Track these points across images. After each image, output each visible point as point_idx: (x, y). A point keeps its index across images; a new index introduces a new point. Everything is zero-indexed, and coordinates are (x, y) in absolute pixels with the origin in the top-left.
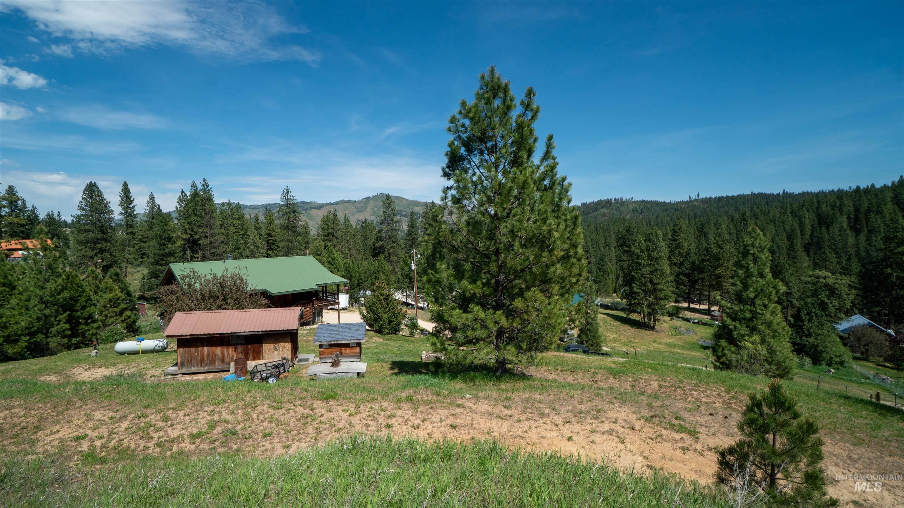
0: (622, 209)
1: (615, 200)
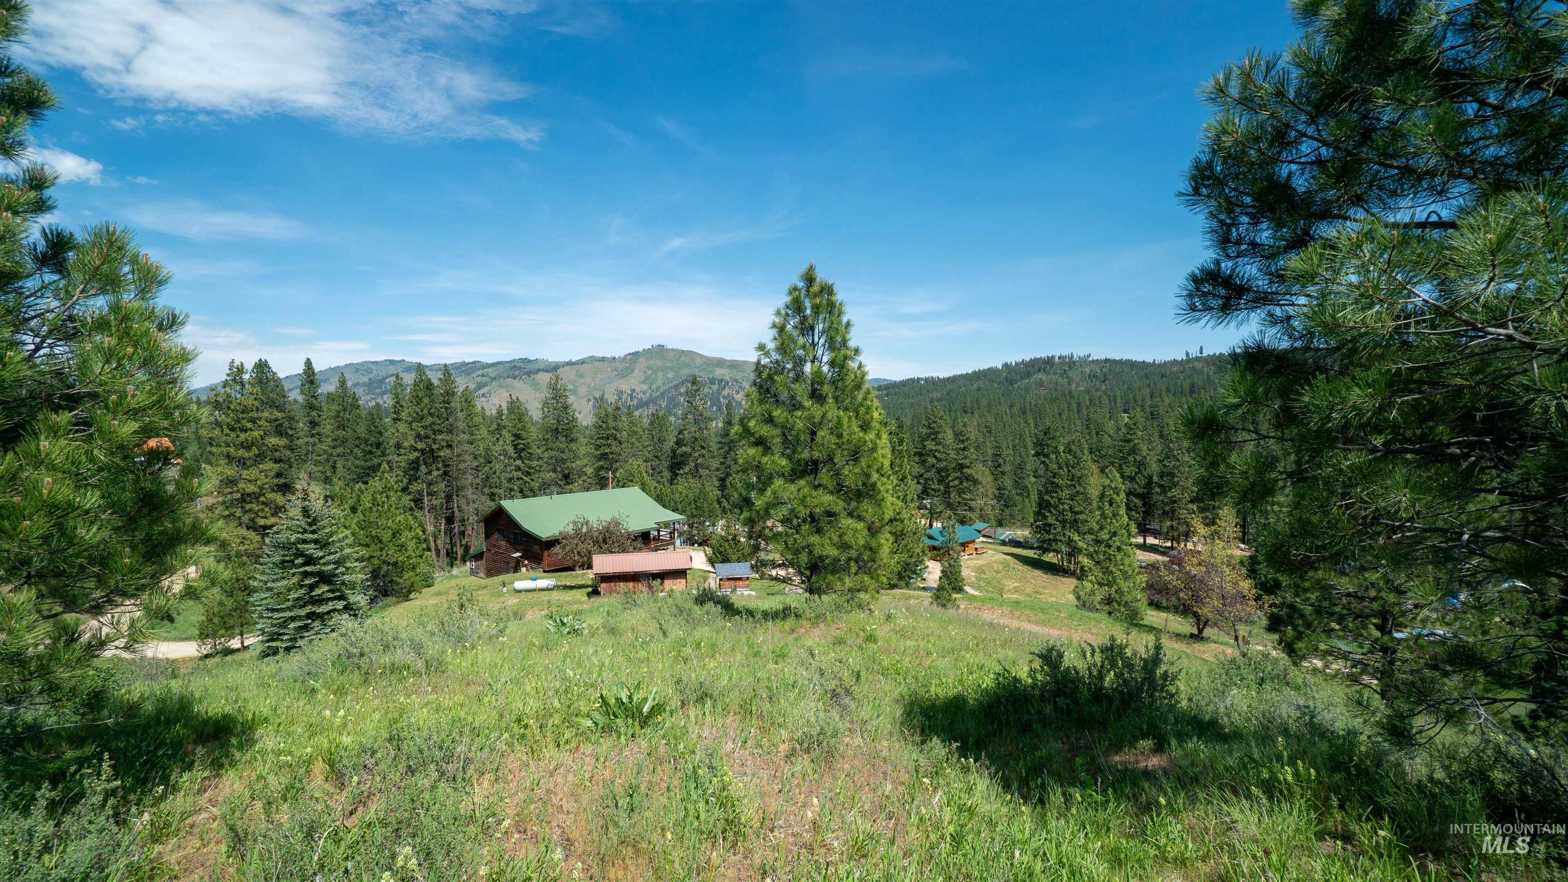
0: (1071, 374)
1: (1059, 358)
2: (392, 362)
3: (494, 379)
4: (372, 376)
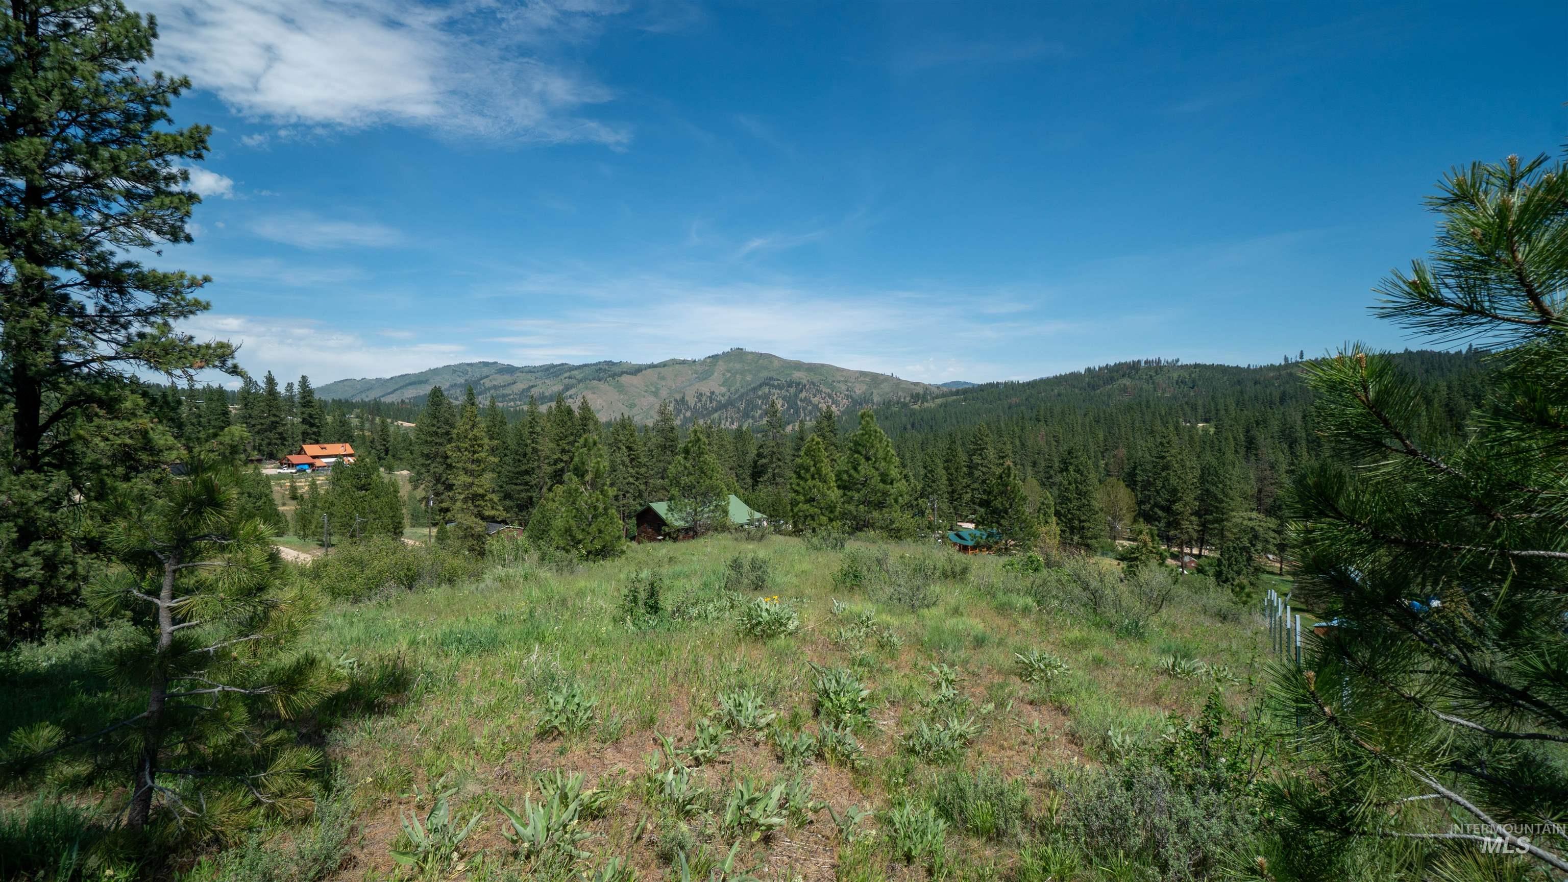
0: (1159, 379)
1: (1146, 362)
2: (486, 364)
3: (580, 381)
4: (467, 377)
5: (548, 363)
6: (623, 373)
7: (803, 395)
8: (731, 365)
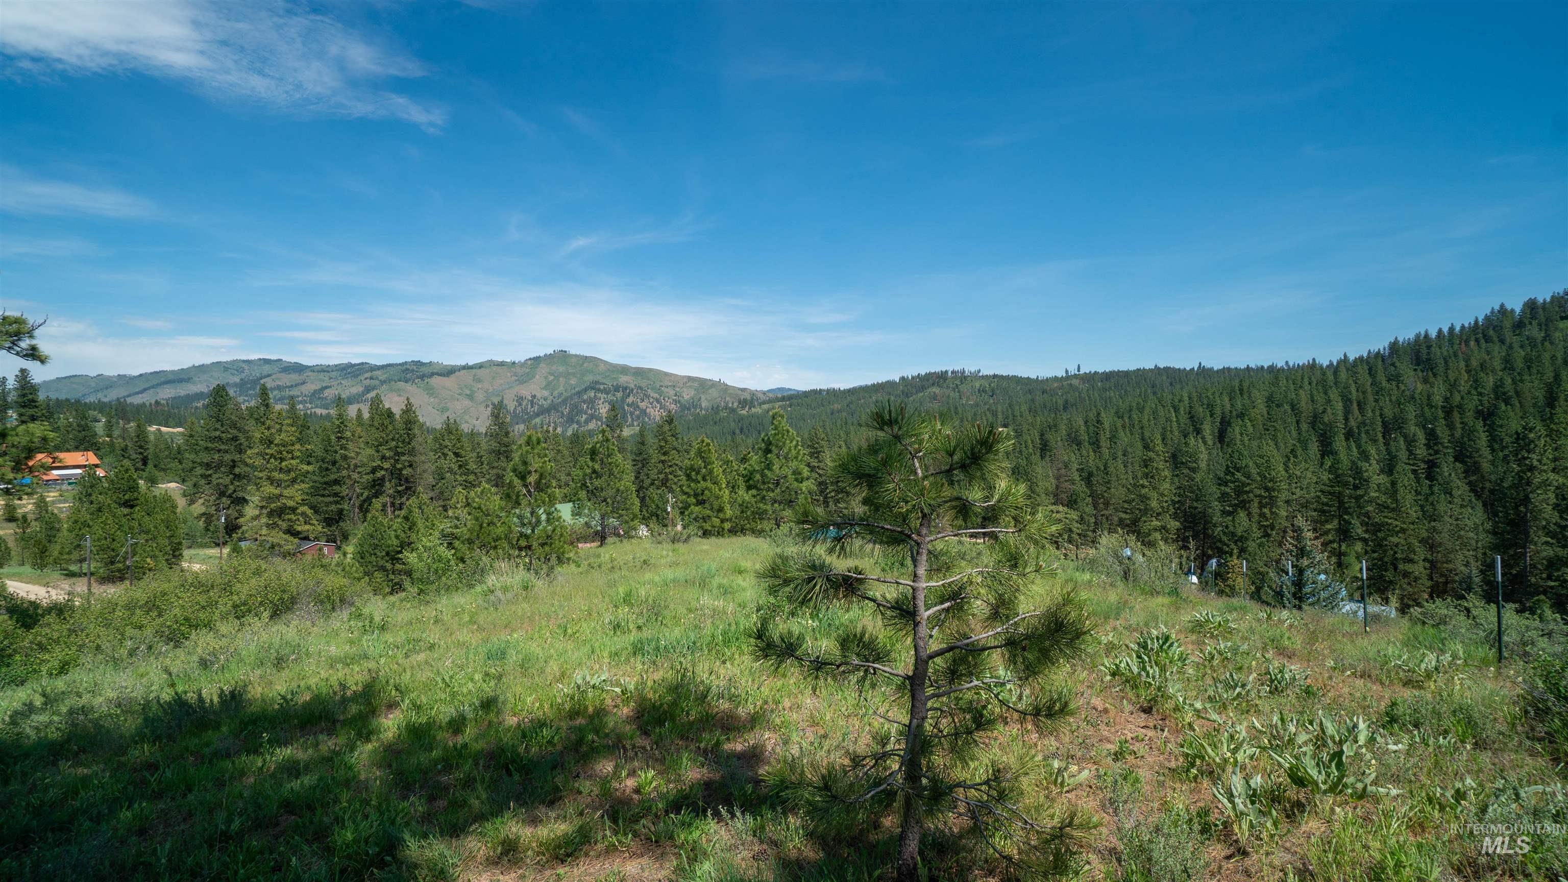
0: (963, 388)
1: (952, 372)
2: (267, 361)
3: (383, 382)
4: (243, 376)
5: (346, 361)
6: (433, 374)
7: (630, 400)
8: (554, 367)
